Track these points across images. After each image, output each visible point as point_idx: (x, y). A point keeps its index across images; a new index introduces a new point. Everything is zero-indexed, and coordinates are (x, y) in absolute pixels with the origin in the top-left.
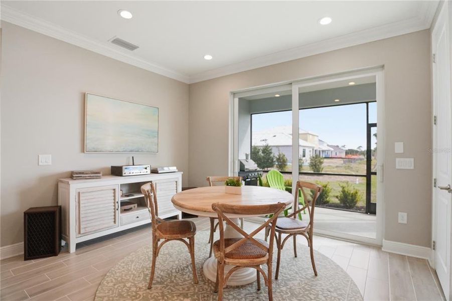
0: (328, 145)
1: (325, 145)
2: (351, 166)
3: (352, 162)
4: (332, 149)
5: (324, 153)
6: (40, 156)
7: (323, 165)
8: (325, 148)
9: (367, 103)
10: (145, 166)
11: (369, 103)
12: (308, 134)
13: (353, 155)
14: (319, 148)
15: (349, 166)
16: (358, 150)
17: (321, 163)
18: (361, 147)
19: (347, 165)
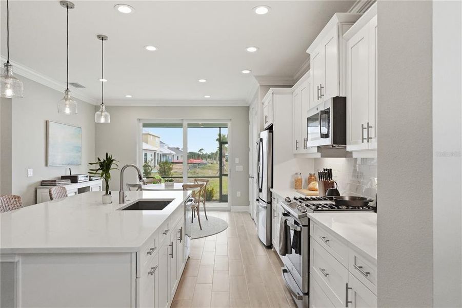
0: (169, 148)
1: (166, 147)
2: (197, 172)
3: (196, 168)
4: (174, 153)
5: (165, 157)
6: (28, 170)
7: (172, 171)
8: (167, 151)
9: (220, 128)
10: (86, 175)
11: (221, 128)
12: (149, 134)
13: (195, 159)
14: (161, 152)
15: (195, 172)
16: (200, 153)
17: (171, 169)
18: (202, 149)
19: (193, 171)
